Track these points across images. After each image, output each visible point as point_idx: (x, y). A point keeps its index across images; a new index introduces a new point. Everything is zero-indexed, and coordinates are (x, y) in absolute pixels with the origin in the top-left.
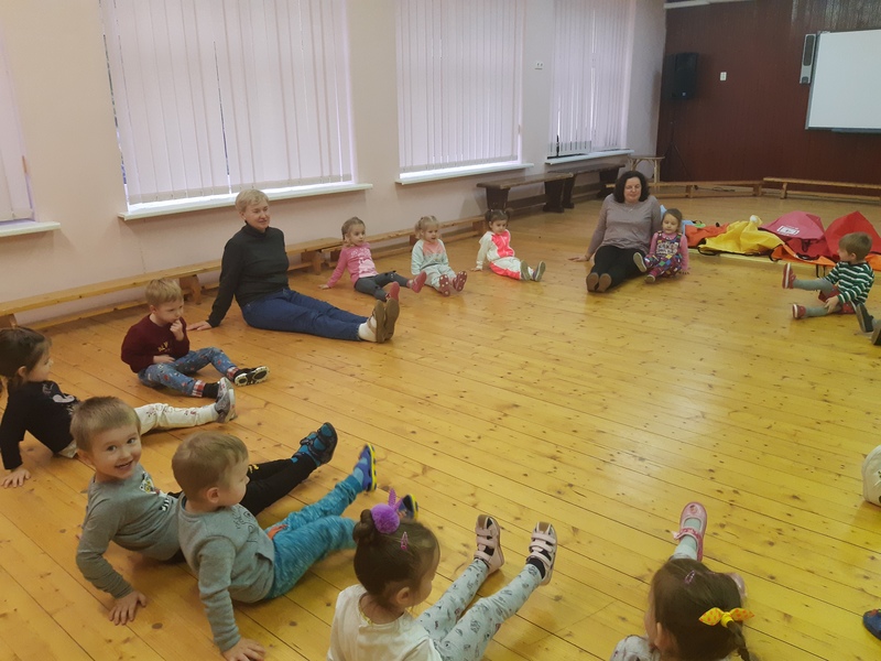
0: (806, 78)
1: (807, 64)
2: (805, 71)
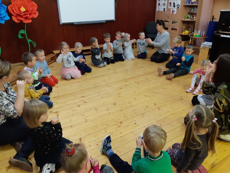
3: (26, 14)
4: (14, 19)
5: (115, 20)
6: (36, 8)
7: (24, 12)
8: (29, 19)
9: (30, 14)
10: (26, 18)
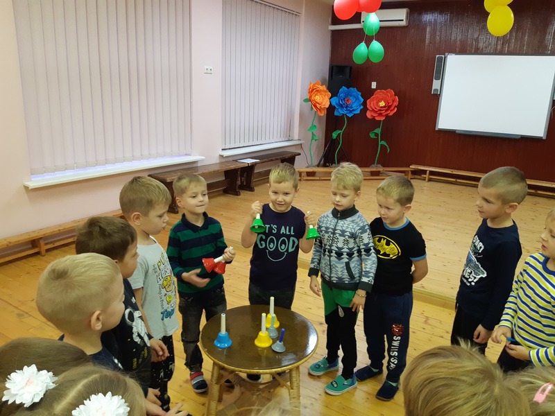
0: (436, 90)
1: (437, 79)
2: (436, 84)
3: (381, 110)
4: (369, 115)
5: (544, 138)
6: (396, 103)
7: (381, 107)
8: (383, 116)
9: (386, 110)
10: (380, 115)
